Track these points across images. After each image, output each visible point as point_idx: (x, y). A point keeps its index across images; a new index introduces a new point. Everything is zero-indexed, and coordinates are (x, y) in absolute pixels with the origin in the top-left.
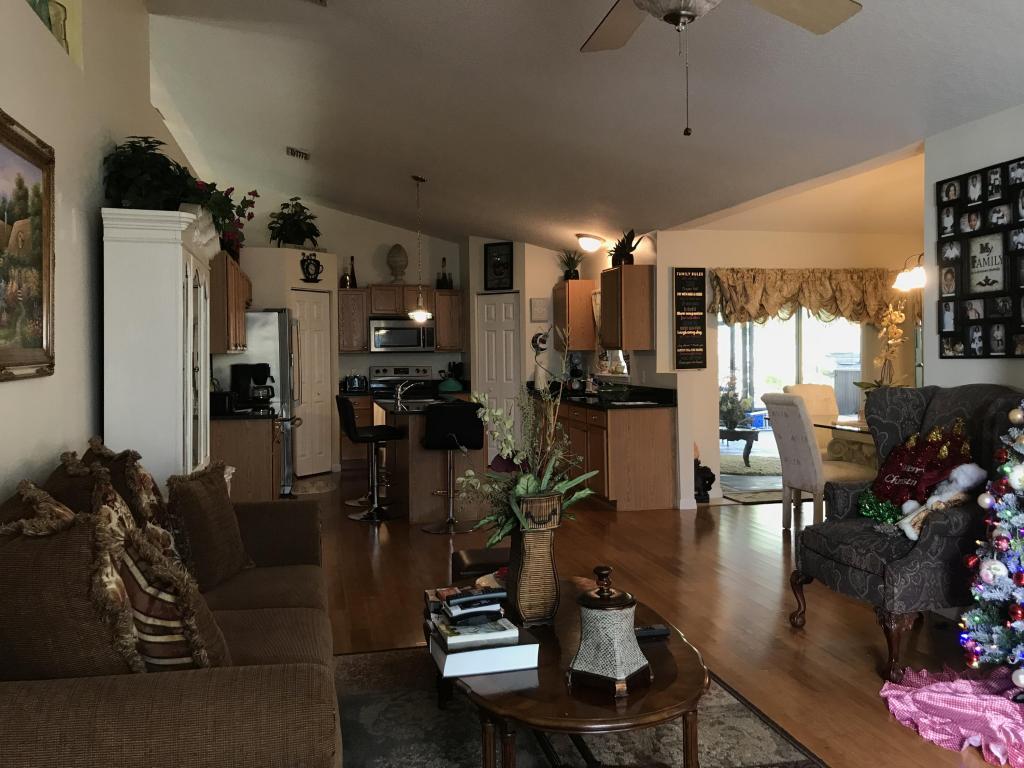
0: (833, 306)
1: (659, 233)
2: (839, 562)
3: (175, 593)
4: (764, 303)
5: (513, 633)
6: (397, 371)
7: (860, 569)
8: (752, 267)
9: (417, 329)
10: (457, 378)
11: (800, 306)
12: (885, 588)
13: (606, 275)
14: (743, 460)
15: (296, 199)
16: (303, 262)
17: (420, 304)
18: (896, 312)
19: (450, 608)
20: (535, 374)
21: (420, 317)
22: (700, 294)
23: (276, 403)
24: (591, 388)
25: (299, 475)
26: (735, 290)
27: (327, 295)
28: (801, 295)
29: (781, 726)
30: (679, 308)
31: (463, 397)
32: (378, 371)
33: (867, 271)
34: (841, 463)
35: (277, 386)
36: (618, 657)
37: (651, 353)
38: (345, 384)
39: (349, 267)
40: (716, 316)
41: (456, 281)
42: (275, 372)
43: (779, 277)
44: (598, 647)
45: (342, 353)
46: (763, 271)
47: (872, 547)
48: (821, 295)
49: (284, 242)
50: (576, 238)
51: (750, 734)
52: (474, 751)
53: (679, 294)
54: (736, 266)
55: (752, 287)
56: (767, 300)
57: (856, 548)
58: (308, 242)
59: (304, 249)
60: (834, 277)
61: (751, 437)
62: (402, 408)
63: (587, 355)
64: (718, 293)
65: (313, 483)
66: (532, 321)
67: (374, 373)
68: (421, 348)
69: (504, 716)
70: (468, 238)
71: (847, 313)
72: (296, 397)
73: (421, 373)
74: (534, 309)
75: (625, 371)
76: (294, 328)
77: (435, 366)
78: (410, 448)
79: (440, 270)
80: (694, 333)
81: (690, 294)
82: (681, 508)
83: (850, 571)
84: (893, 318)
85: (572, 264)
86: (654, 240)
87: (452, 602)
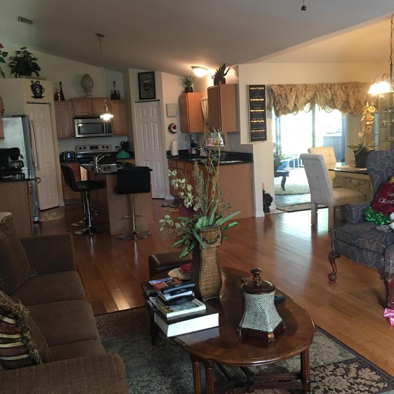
0: (331, 103)
1: (240, 65)
2: (358, 247)
3: (15, 317)
4: (296, 103)
5: (203, 308)
6: (92, 148)
7: (370, 251)
8: (289, 83)
9: (102, 124)
10: (126, 151)
11: (315, 103)
12: (385, 260)
13: (210, 90)
14: (281, 187)
15: (24, 48)
16: (32, 86)
17: (107, 110)
18: (371, 107)
19: (165, 296)
20: (171, 146)
21: (107, 117)
22: (262, 100)
23: (25, 170)
24: (203, 154)
25: (41, 209)
26: (281, 97)
27: (48, 105)
28: (316, 98)
29: (338, 339)
30: (252, 108)
31: (130, 161)
32: (80, 148)
33: (350, 83)
34: (340, 189)
35: (24, 160)
36: (268, 320)
37: (237, 133)
38: (62, 156)
39: (59, 88)
40: (271, 111)
41: (122, 95)
42: (23, 152)
43: (304, 89)
44: (256, 315)
45: (59, 139)
46: (295, 85)
47: (377, 239)
48: (326, 98)
49: (20, 75)
50: (191, 69)
51: (324, 345)
52: (177, 369)
53: (251, 100)
54: (282, 83)
55: (290, 95)
56: (298, 101)
57: (368, 239)
58: (33, 74)
59: (32, 78)
60: (333, 87)
61: (285, 175)
62: (99, 170)
63: (199, 135)
64: (272, 99)
65: (50, 214)
66: (168, 117)
67: (78, 149)
68: (104, 134)
69: (207, 359)
70: (128, 70)
71: (339, 107)
72: (36, 166)
73: (105, 149)
74: (169, 110)
75: (222, 143)
76: (31, 126)
77: (113, 144)
78: (108, 194)
79: (113, 89)
80: (260, 121)
81: (257, 100)
82: (257, 216)
83: (365, 252)
84: (369, 110)
85: (189, 84)
86: (237, 70)
87: (165, 292)
